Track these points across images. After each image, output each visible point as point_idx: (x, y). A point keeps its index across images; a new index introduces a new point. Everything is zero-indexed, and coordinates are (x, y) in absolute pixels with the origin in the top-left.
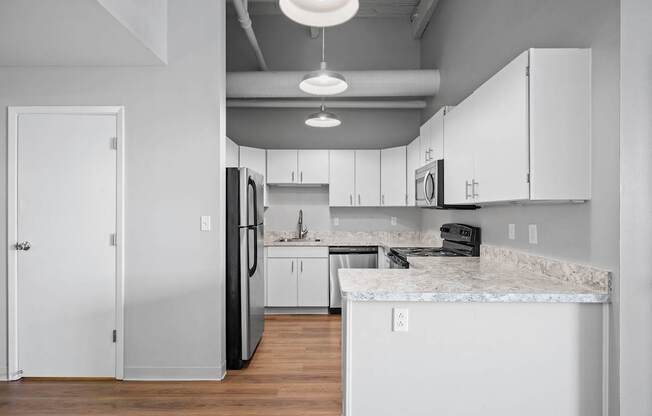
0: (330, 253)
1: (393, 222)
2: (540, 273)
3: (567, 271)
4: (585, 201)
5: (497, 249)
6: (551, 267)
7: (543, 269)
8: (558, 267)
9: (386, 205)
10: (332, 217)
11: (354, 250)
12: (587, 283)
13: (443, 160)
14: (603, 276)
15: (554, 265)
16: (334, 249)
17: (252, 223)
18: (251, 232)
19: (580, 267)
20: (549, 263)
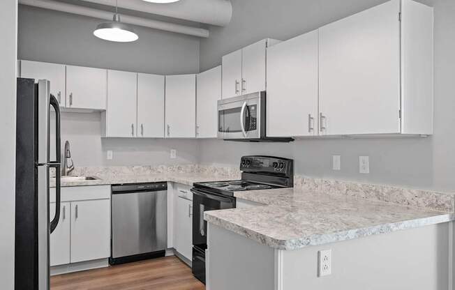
0: (114, 192)
1: (173, 154)
2: (375, 200)
3: (408, 196)
4: (428, 135)
5: (318, 180)
6: (389, 194)
7: (378, 195)
8: (398, 193)
9: (171, 136)
10: (104, 150)
11: (142, 187)
12: (431, 205)
13: (265, 93)
14: (449, 198)
15: (392, 191)
16: (116, 188)
17: (53, 158)
18: (53, 171)
19: (422, 192)
20: (386, 190)
